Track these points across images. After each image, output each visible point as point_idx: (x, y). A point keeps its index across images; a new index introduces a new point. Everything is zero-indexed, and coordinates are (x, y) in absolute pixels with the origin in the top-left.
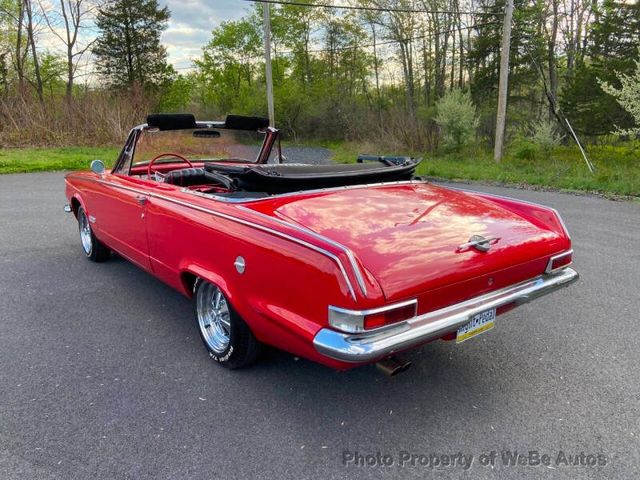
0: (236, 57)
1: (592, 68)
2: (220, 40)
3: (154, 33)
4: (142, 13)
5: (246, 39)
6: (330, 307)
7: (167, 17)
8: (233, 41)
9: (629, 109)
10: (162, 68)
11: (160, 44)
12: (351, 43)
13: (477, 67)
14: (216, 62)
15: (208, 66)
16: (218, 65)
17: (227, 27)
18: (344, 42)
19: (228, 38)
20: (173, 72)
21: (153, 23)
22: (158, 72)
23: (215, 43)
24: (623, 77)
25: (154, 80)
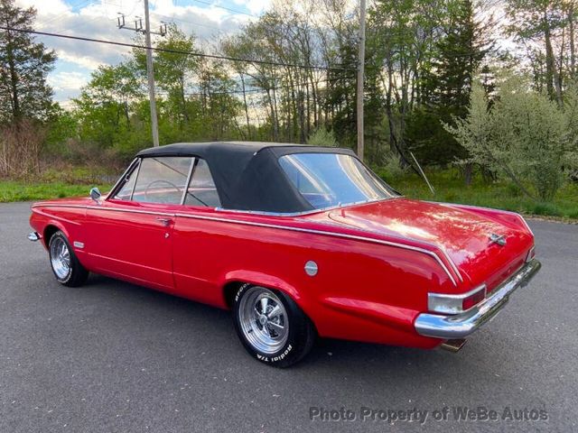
0: (115, 97)
1: (425, 113)
2: (98, 82)
3: (40, 74)
4: (28, 55)
5: (124, 81)
6: (429, 294)
7: (53, 59)
8: (112, 82)
9: (463, 144)
10: (47, 105)
11: (45, 84)
12: (221, 89)
13: (333, 111)
14: (94, 101)
15: (88, 104)
16: (96, 104)
17: (105, 70)
18: (214, 87)
19: (106, 80)
20: (59, 109)
21: (40, 64)
22: (43, 109)
23: (94, 84)
24: (458, 119)
25: (39, 117)
